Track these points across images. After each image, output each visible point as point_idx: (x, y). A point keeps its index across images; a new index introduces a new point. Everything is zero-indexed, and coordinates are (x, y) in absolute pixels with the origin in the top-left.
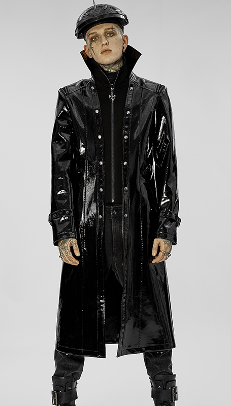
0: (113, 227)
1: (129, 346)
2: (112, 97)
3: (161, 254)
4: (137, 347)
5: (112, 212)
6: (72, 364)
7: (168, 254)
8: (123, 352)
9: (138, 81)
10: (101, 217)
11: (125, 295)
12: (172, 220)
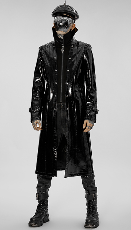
0: (62, 113)
1: (71, 173)
2: (63, 51)
3: (87, 127)
4: (75, 173)
5: (62, 106)
6: (45, 181)
7: (91, 128)
8: (68, 176)
9: (76, 43)
10: (55, 109)
11: (68, 148)
12: (93, 111)
